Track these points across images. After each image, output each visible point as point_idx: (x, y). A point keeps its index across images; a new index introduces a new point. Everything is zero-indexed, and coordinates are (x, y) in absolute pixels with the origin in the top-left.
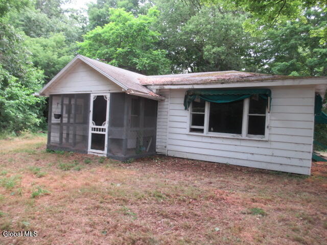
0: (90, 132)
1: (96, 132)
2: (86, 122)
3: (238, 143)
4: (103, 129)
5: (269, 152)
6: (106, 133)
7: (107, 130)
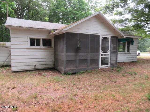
0: (100, 56)
1: (103, 56)
2: (98, 51)
3: (124, 55)
4: (107, 54)
5: (132, 56)
6: (109, 56)
7: (109, 55)
